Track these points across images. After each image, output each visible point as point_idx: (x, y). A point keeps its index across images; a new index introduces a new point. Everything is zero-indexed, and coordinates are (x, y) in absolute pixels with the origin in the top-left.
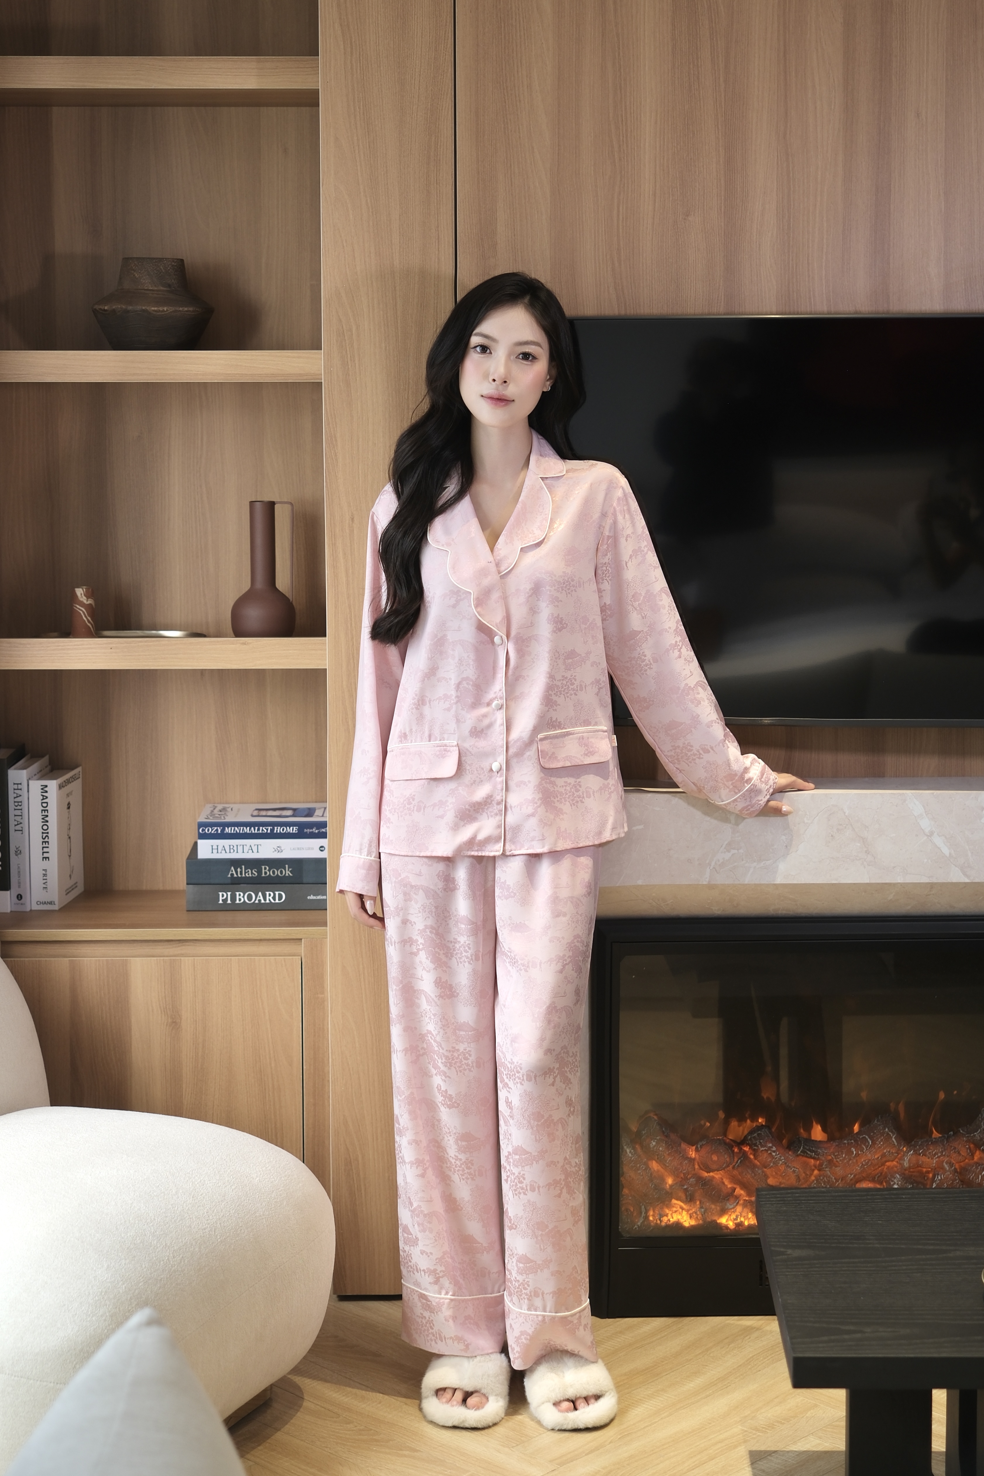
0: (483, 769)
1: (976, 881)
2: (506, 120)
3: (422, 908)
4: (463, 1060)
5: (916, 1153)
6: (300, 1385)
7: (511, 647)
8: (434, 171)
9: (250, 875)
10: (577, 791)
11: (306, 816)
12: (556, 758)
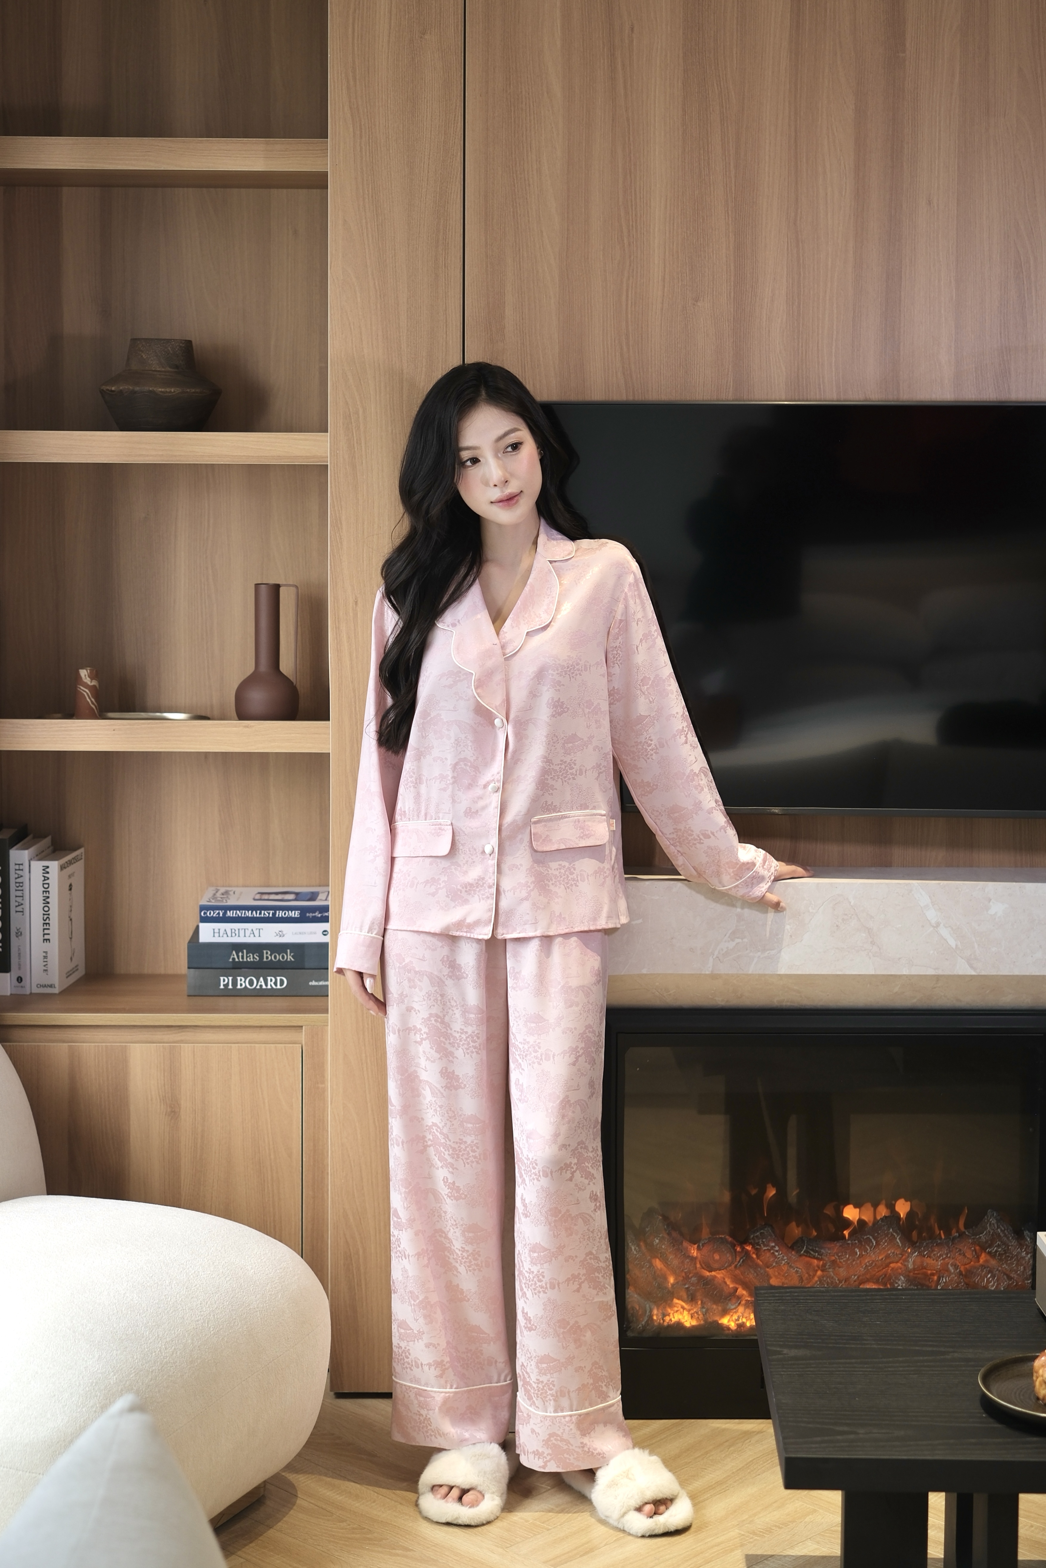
0: (475, 850)
1: (983, 974)
2: (515, 204)
3: (427, 995)
4: (470, 1152)
5: (921, 1255)
6: (294, 1482)
7: (510, 729)
8: (442, 254)
9: (252, 960)
10: (572, 873)
11: (309, 900)
12: (551, 840)
